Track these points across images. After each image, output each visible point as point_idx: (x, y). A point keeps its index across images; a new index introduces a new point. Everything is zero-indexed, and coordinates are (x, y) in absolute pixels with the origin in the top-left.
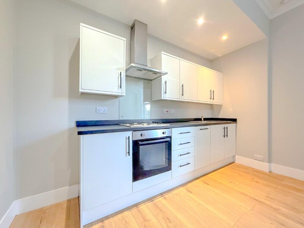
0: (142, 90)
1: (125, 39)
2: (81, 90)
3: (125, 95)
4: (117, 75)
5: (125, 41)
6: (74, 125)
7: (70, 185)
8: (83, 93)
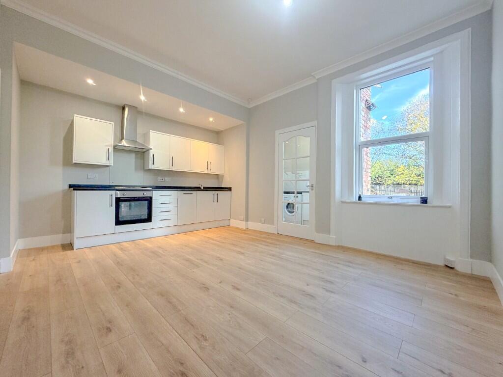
0: (134, 160)
1: (113, 123)
2: (74, 162)
3: (112, 165)
4: (106, 151)
5: (113, 125)
6: (67, 187)
7: (64, 233)
8: (75, 163)
